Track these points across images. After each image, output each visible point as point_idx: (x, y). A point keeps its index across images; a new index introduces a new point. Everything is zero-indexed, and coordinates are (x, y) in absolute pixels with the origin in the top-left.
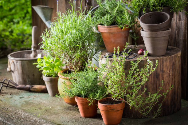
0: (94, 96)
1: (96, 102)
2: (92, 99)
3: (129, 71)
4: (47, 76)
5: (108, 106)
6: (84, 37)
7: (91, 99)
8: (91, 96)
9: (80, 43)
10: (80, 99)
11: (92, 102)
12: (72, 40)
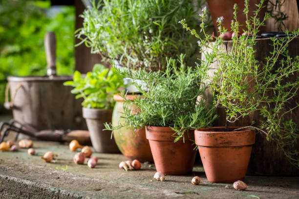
0: (188, 121)
1: (190, 134)
2: (182, 128)
3: (267, 58)
4: (91, 108)
5: (218, 134)
6: (172, 8)
7: (180, 128)
8: (182, 122)
9: (163, 20)
10: (156, 131)
11: (183, 133)
12: (146, 17)
